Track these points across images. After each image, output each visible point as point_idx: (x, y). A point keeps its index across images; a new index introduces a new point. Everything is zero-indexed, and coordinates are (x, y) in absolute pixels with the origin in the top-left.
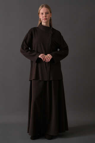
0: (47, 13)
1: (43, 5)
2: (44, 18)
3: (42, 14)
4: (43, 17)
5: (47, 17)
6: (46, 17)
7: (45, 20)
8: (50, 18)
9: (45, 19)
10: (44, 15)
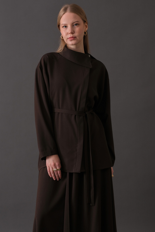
0: (76, 24)
1: (66, 6)
2: (70, 36)
3: (66, 27)
4: (67, 34)
5: (76, 34)
6: (73, 33)
7: (71, 40)
8: (85, 33)
9: (72, 37)
10: (69, 29)
